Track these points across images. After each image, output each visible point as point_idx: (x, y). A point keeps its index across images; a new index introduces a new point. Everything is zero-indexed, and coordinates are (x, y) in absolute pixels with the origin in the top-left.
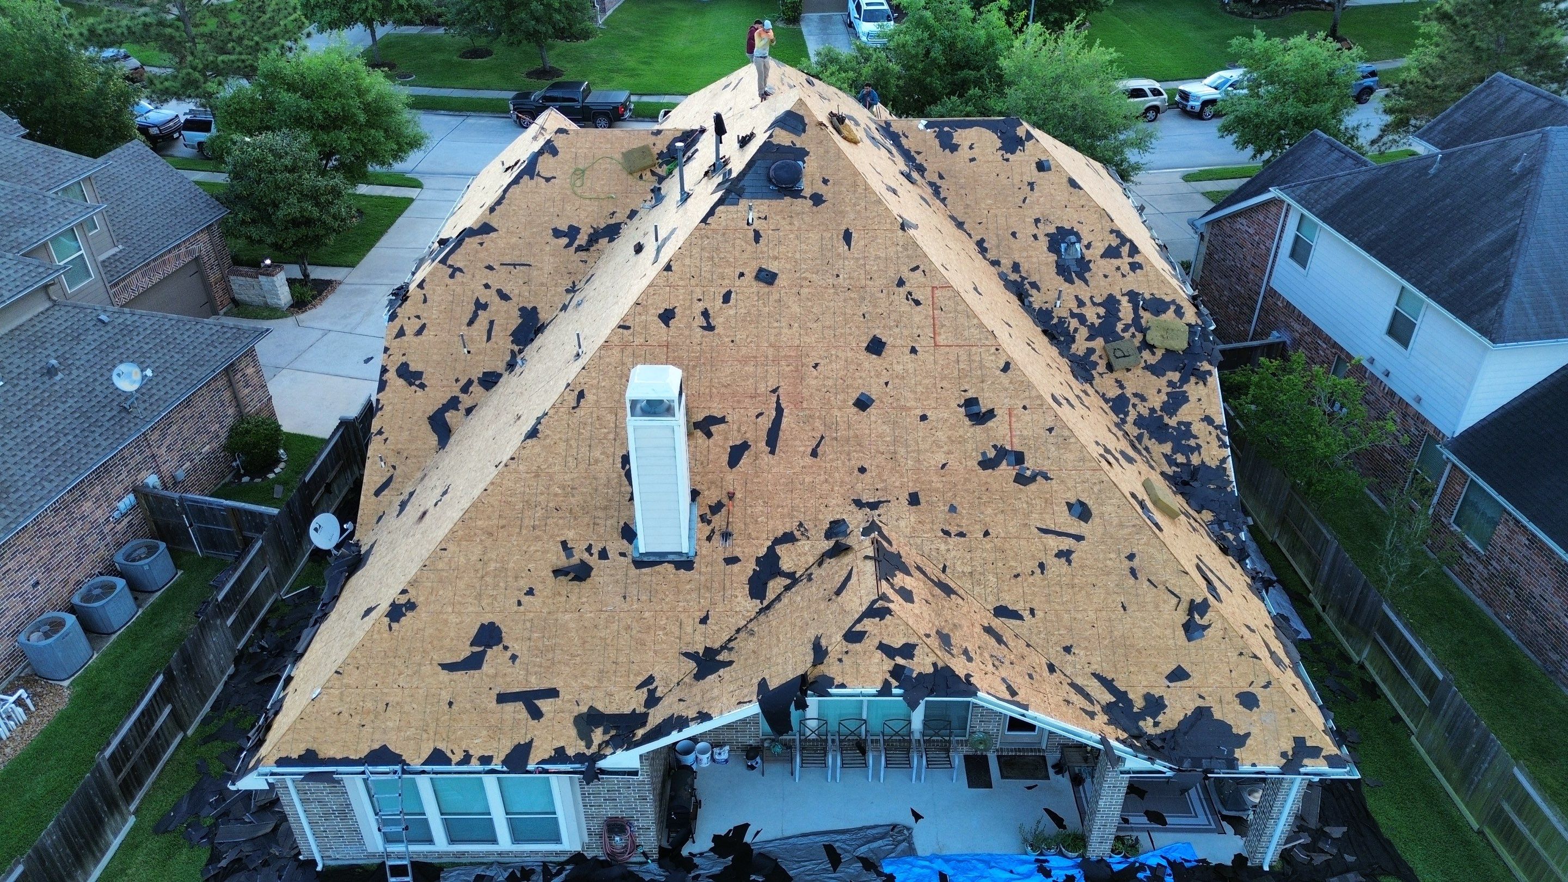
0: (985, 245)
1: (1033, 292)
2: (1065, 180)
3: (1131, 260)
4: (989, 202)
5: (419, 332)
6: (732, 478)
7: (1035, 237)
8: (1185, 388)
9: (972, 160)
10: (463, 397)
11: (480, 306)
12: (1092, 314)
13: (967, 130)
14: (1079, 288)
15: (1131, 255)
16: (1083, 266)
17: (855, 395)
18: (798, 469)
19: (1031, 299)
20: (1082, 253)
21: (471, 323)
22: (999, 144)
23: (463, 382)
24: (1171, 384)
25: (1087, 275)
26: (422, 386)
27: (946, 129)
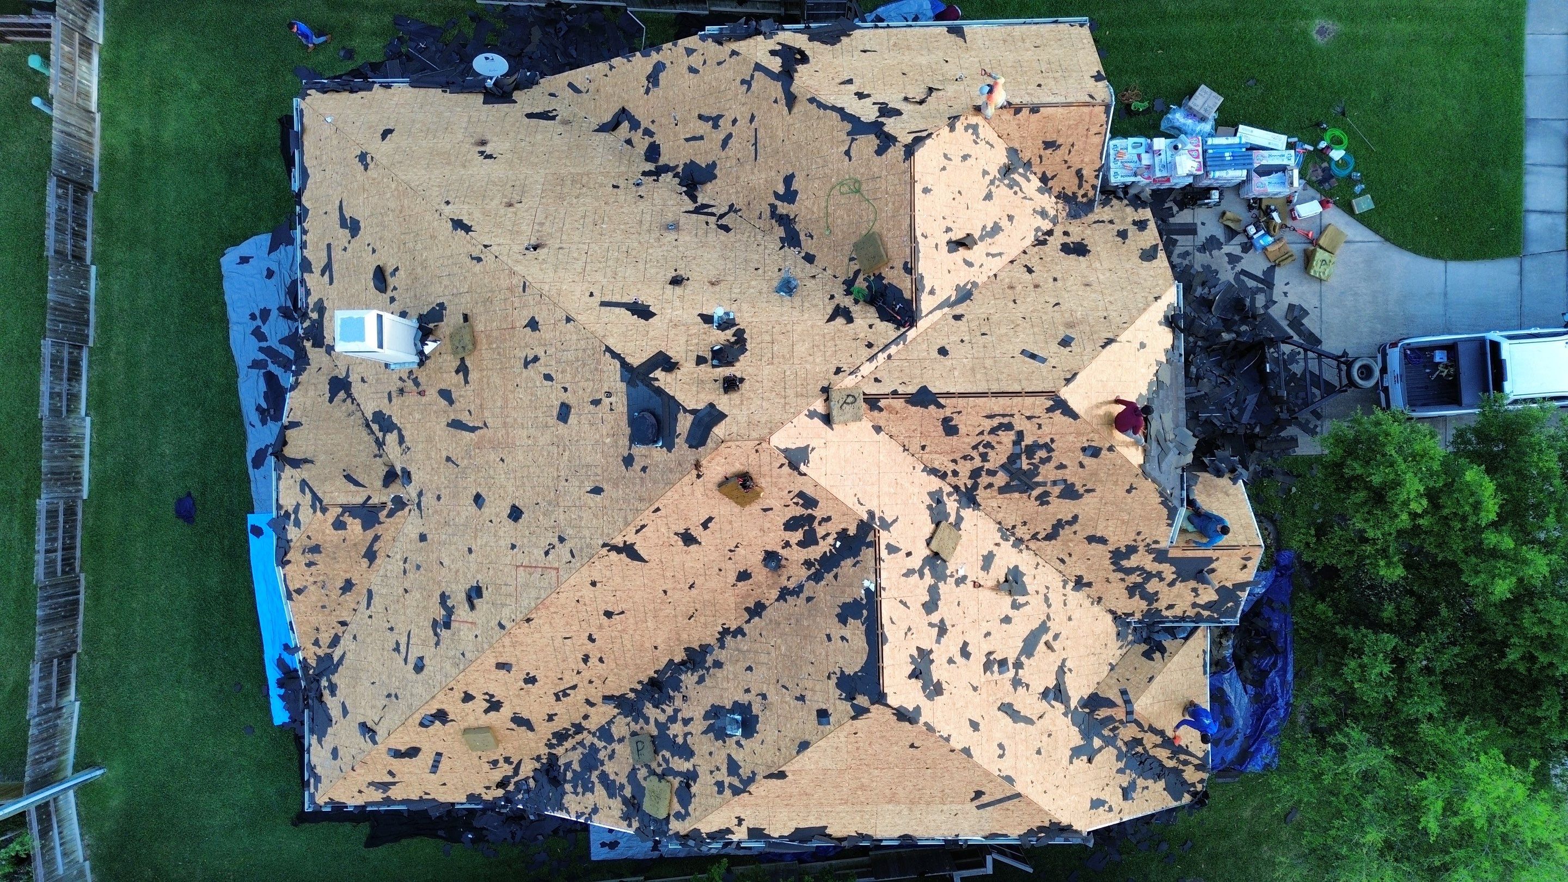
0: (739, 637)
1: (695, 678)
2: (807, 738)
3: (726, 785)
4: (783, 648)
5: (692, 70)
6: (432, 394)
7: (748, 691)
8: (619, 799)
9: (829, 638)
10: (640, 131)
11: (715, 121)
12: (676, 729)
13: (864, 637)
14: (698, 726)
15: (731, 786)
16: (721, 735)
17: (483, 494)
18: (438, 446)
19: (689, 673)
20: (731, 736)
21: (700, 117)
22: (848, 671)
23: (652, 128)
24: (622, 787)
25: (711, 735)
26: (647, 92)
27: (865, 612)
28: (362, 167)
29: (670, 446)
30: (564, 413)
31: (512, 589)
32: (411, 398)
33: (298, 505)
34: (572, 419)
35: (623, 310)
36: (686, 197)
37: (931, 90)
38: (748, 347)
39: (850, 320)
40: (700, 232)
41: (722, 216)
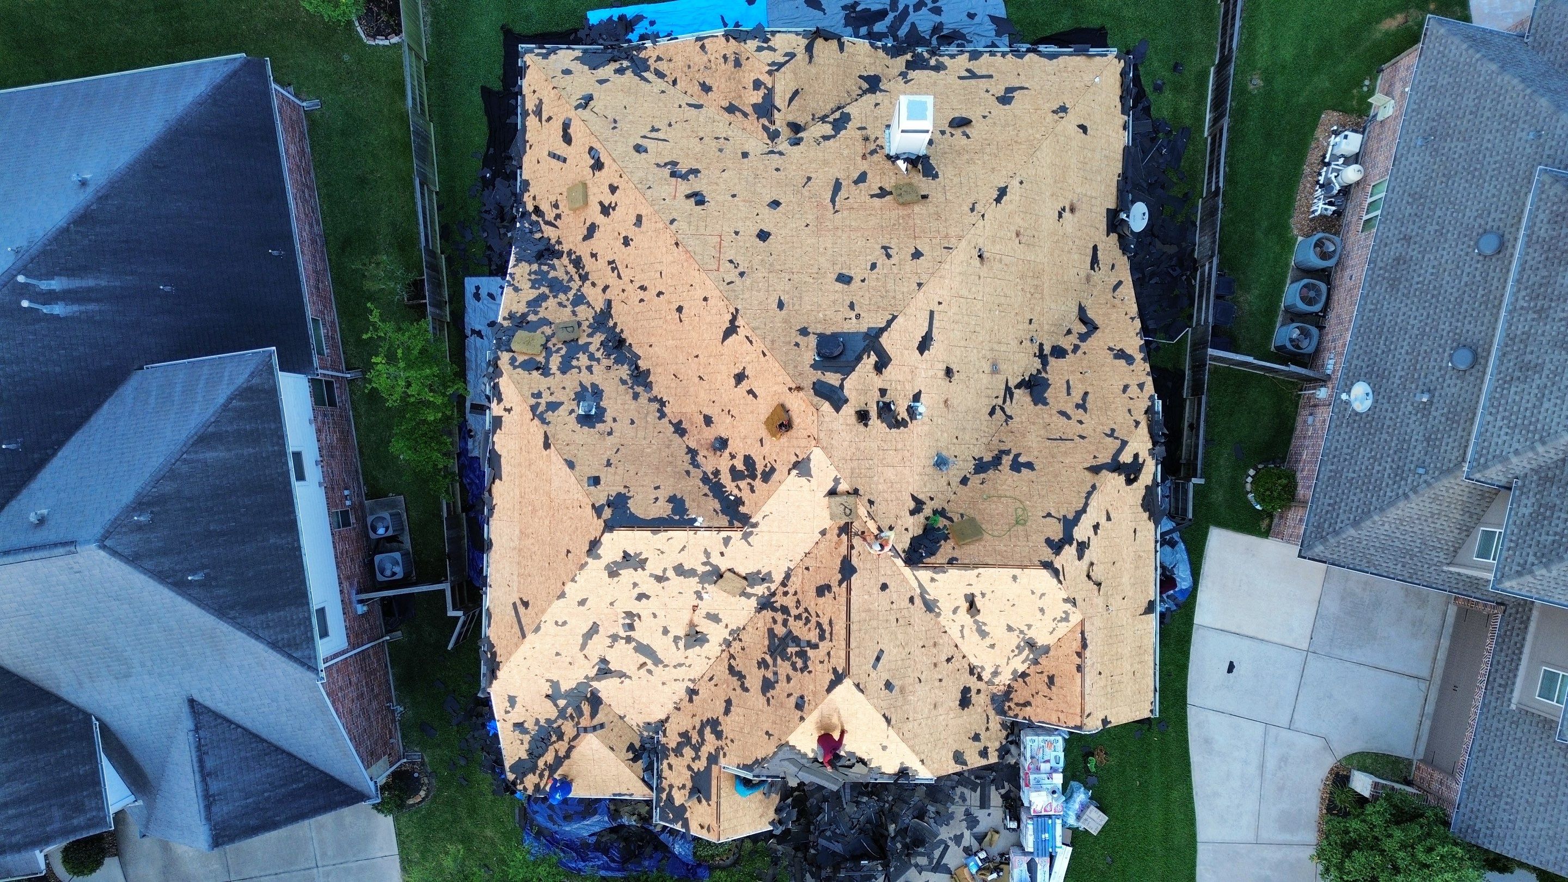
0: (658, 415)
1: (625, 377)
2: (577, 468)
3: (539, 400)
4: (649, 450)
5: (1126, 387)
6: (863, 166)
7: (615, 420)
8: (526, 310)
9: (657, 488)
10: (1077, 342)
11: (1082, 406)
12: (583, 360)
13: (657, 516)
14: (587, 379)
15: (538, 404)
16: (580, 397)
17: (780, 208)
18: (820, 171)
19: (629, 372)
20: (578, 406)
21: (1086, 394)
22: (631, 504)
23: (1080, 352)
24: (536, 313)
25: (579, 389)
26: (1110, 349)
27: (677, 517)
28: (1055, 109)
29: (815, 366)
30: (844, 279)
31: (702, 231)
32: (860, 148)
33: (774, 50)
34: (839, 286)
35: (926, 329)
36: (1019, 380)
37: (1099, 584)
38: (893, 430)
39: (912, 513)
40: (989, 392)
41: (1002, 409)
